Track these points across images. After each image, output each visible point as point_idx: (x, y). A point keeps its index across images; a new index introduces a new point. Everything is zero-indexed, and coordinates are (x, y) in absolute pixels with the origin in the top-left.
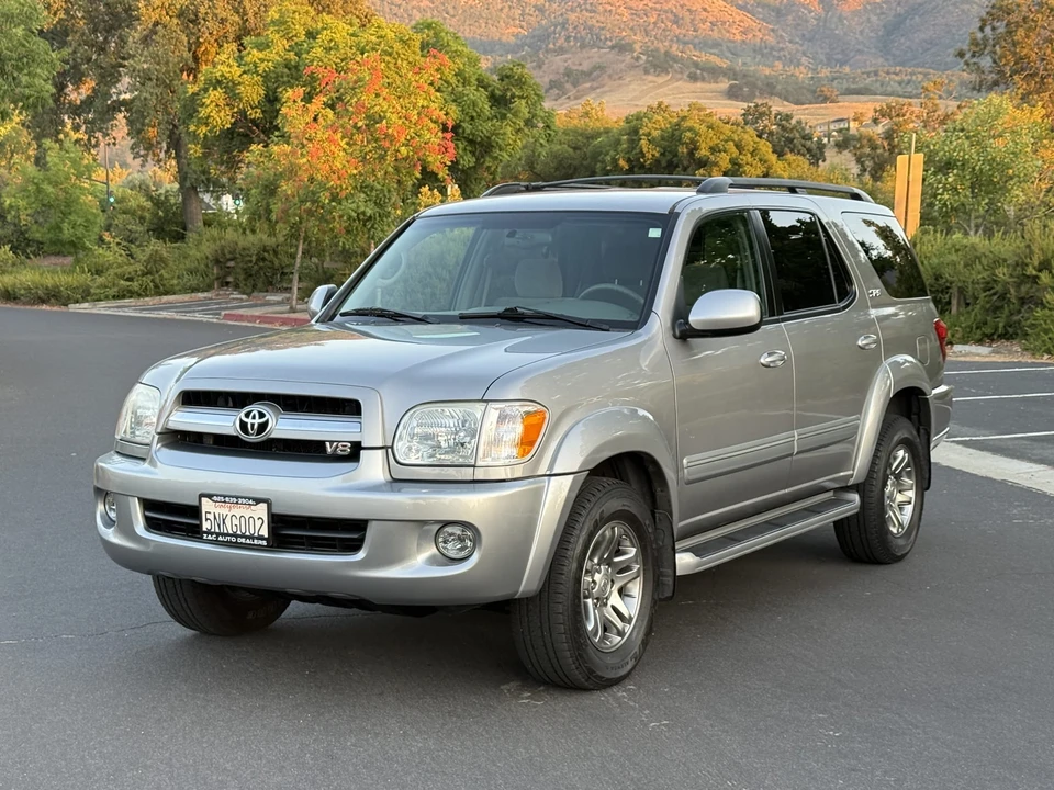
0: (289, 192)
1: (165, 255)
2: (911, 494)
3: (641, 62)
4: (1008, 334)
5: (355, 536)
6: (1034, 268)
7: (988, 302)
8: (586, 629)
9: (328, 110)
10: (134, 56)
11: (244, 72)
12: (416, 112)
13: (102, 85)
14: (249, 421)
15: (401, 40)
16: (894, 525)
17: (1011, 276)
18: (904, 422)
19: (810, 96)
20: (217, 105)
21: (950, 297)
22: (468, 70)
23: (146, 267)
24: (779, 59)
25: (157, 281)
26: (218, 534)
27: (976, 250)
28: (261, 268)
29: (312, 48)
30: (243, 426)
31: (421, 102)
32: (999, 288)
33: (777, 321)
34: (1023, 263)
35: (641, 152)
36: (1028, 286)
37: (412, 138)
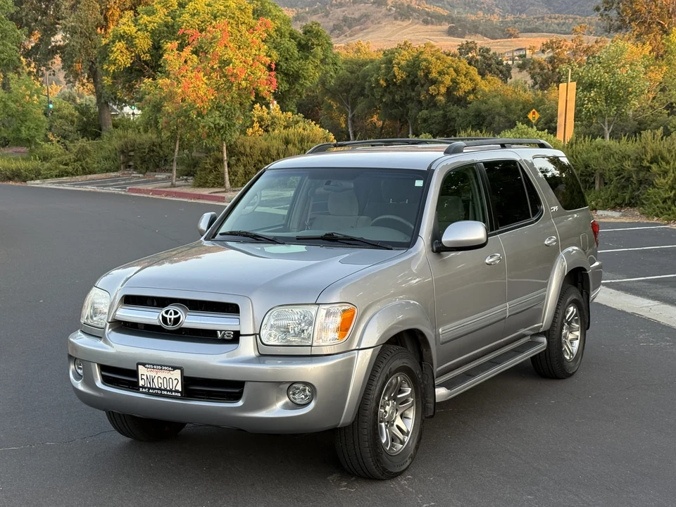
0: (170, 111)
1: (89, 148)
2: (578, 333)
3: (392, 12)
4: (632, 203)
5: (237, 391)
6: (648, 161)
7: (619, 183)
8: (381, 442)
9: (194, 56)
10: (66, 18)
11: (139, 30)
12: (251, 59)
13: (45, 37)
14: (168, 316)
15: (240, 9)
16: (568, 354)
17: (633, 166)
18: (573, 289)
19: (500, 33)
20: (121, 52)
21: (594, 180)
22: (284, 28)
23: (77, 156)
24: (481, 9)
25: (84, 165)
26: (149, 389)
27: (610, 149)
28: (151, 156)
29: (182, 14)
30: (164, 319)
31: (254, 52)
32: (625, 174)
33: (495, 234)
34: (641, 158)
35: (394, 75)
36: (644, 173)
37: (249, 75)
